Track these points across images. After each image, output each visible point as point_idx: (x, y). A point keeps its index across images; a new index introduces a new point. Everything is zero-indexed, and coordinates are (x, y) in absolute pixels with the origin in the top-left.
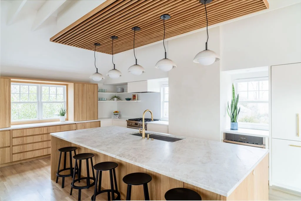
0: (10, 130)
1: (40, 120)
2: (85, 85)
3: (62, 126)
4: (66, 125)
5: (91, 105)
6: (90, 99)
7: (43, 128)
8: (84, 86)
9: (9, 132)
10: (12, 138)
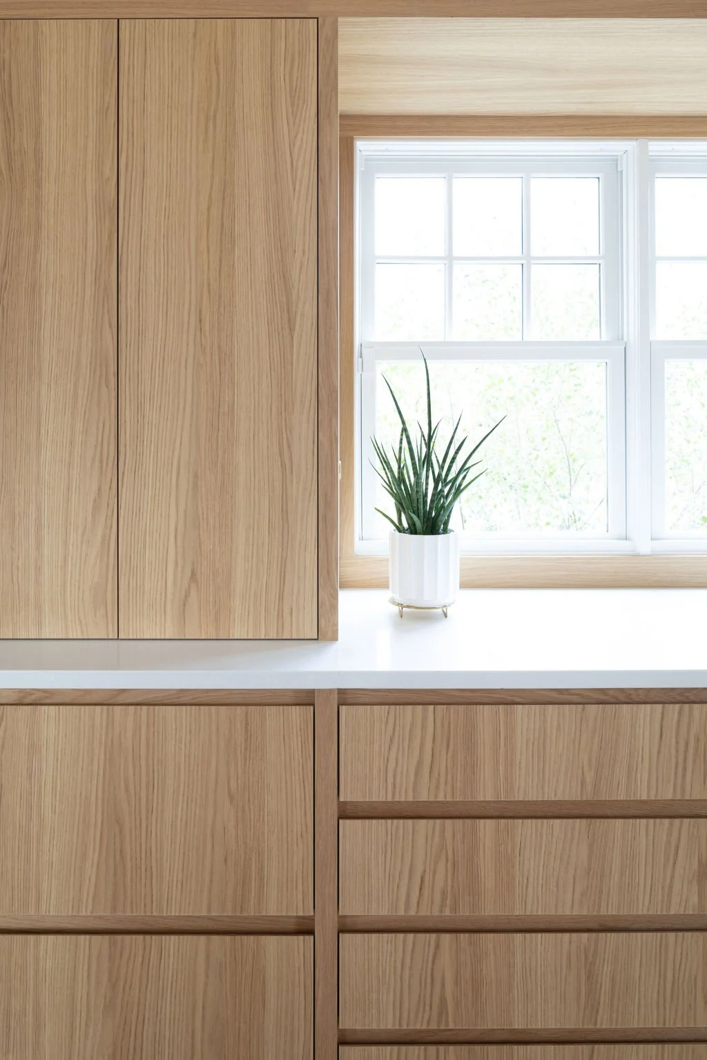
9: (297, 718)
10: (329, 811)
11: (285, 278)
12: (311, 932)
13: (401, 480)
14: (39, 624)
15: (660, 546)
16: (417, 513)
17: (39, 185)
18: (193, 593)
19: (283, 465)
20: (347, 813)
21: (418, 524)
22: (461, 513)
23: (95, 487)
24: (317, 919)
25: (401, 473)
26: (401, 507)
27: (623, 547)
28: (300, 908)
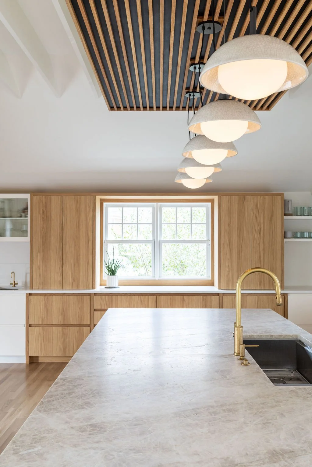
0: (89, 294)
1: (155, 280)
2: (248, 198)
3: (186, 297)
4: (194, 296)
5: (264, 250)
6: (260, 233)
7: (147, 297)
8: (244, 200)
9: (88, 297)
10: (93, 310)
11: (88, 235)
12: (90, 327)
13: (109, 267)
14: (51, 287)
15: (160, 278)
16: (111, 272)
17: (51, 221)
18: (74, 283)
19: (87, 263)
20: (95, 310)
21: (111, 274)
22: (119, 272)
23: (59, 266)
24: (91, 325)
25: (109, 266)
26: (109, 271)
27: (154, 278)
28: (89, 323)
